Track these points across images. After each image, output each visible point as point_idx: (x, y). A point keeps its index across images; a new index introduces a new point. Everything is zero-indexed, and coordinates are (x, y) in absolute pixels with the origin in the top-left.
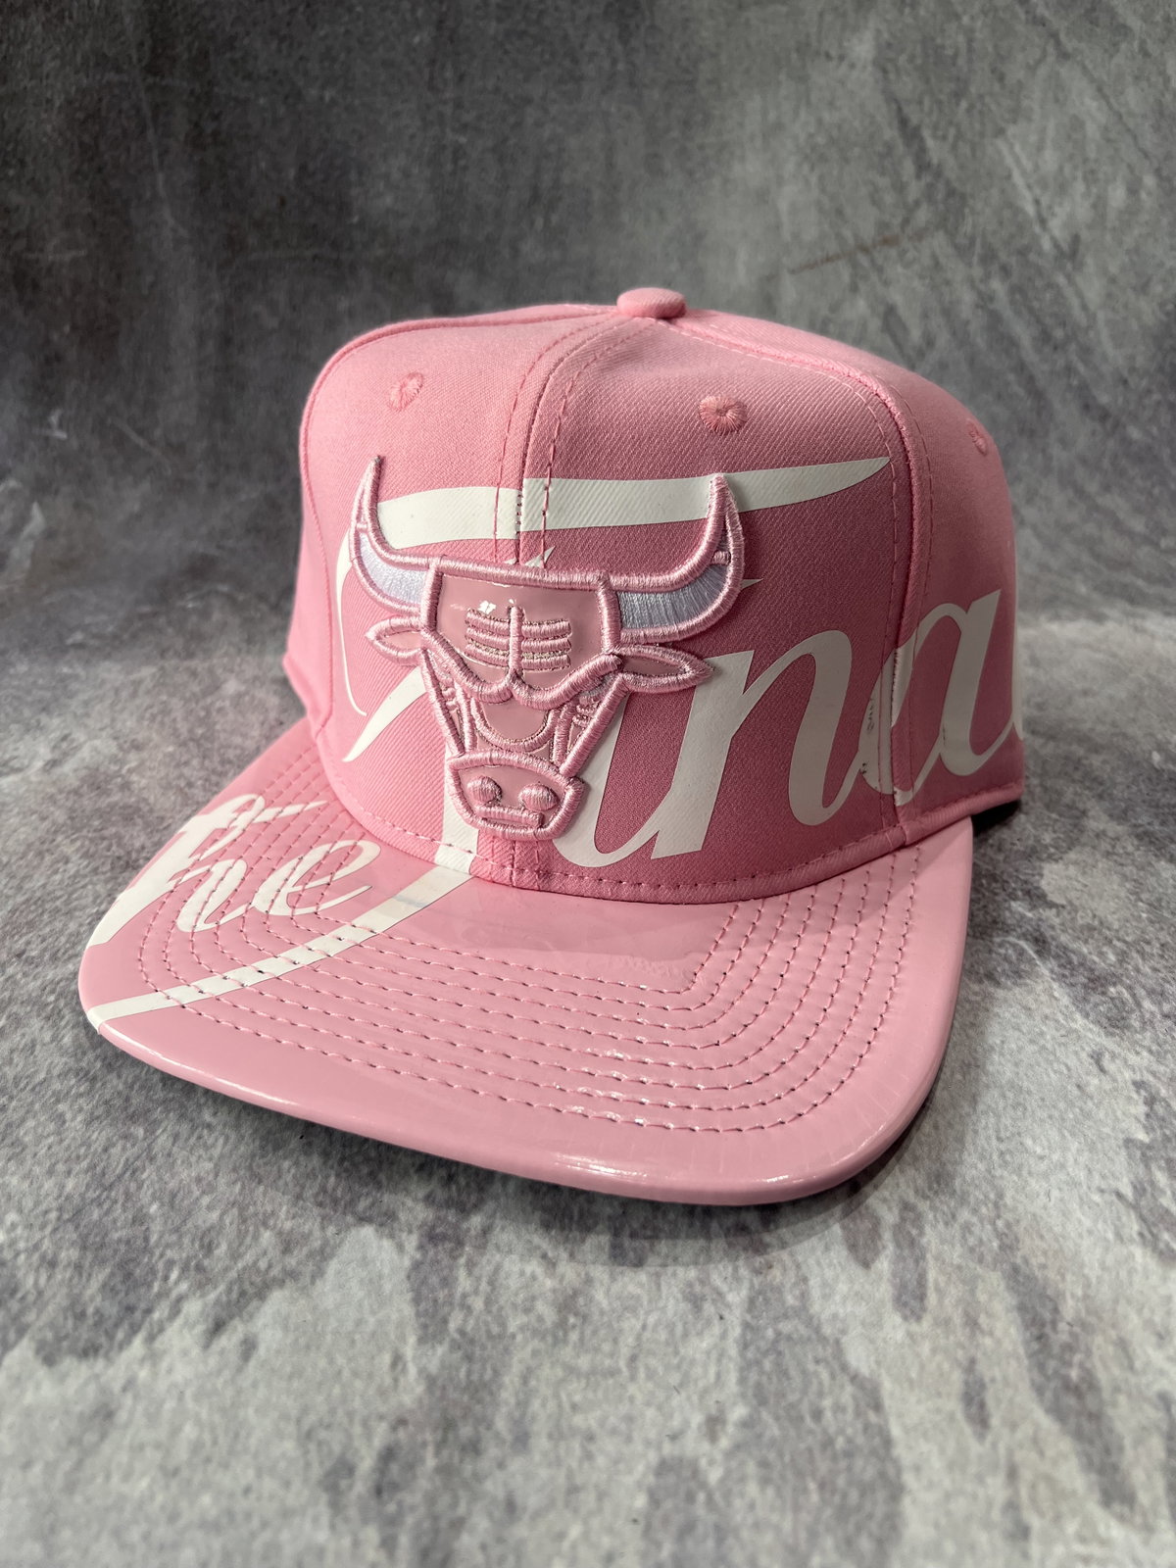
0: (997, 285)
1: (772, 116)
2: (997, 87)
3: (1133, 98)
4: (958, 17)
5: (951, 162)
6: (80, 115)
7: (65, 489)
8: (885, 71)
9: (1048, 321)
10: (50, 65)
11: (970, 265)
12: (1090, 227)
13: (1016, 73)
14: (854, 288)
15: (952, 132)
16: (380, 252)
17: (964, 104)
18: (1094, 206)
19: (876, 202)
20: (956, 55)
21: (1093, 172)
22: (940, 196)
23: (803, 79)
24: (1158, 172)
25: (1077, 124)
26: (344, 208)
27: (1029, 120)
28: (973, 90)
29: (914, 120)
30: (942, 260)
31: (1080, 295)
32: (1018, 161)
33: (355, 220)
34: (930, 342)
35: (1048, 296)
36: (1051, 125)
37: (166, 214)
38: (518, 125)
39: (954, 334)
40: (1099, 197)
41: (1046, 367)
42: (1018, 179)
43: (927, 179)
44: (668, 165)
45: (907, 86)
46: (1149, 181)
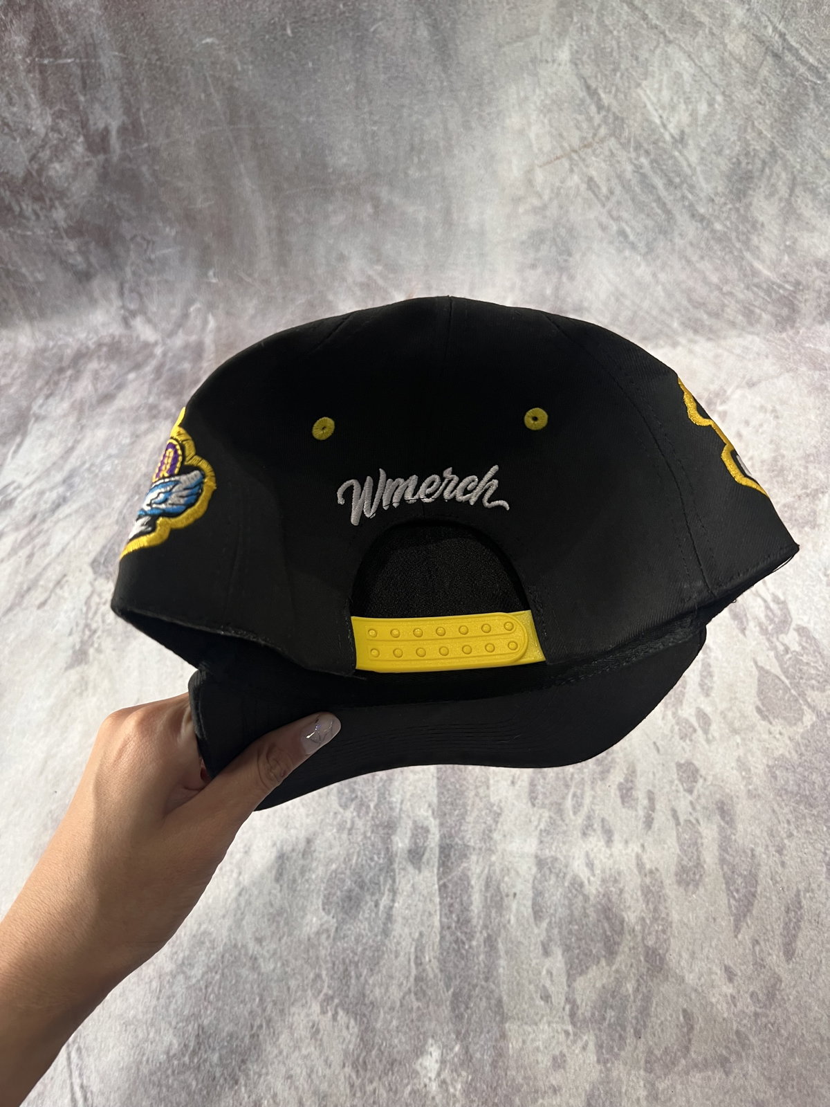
0: (644, 161)
1: (522, 94)
2: (635, 63)
3: (707, 58)
4: (611, 32)
5: (614, 103)
6: (203, 147)
7: (221, 306)
8: (576, 65)
9: (672, 175)
10: (187, 128)
11: (629, 152)
12: (689, 126)
13: (644, 54)
14: (572, 171)
15: (614, 89)
16: (343, 183)
17: (618, 74)
18: (691, 115)
19: (579, 128)
20: (612, 51)
21: (689, 98)
22: (611, 120)
23: (536, 75)
24: (723, 93)
25: (678, 75)
26: (325, 166)
27: (653, 77)
28: (622, 66)
29: (594, 86)
30: (615, 151)
31: (687, 160)
32: (649, 98)
33: (330, 170)
34: (612, 192)
35: (670, 162)
36: (665, 77)
37: (247, 182)
38: (400, 117)
39: (624, 187)
40: (693, 110)
41: (672, 198)
42: (649, 107)
43: (603, 113)
44: (473, 125)
45: (588, 70)
46: (719, 98)
